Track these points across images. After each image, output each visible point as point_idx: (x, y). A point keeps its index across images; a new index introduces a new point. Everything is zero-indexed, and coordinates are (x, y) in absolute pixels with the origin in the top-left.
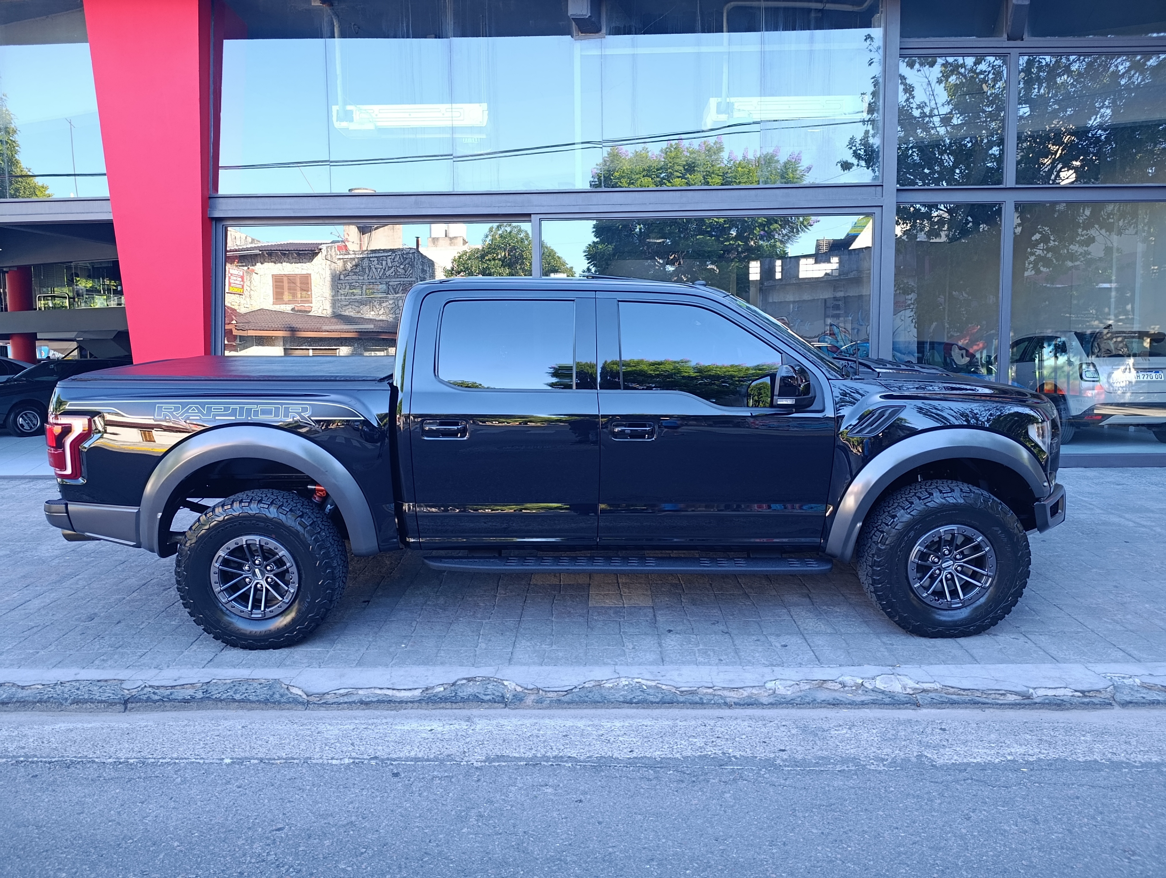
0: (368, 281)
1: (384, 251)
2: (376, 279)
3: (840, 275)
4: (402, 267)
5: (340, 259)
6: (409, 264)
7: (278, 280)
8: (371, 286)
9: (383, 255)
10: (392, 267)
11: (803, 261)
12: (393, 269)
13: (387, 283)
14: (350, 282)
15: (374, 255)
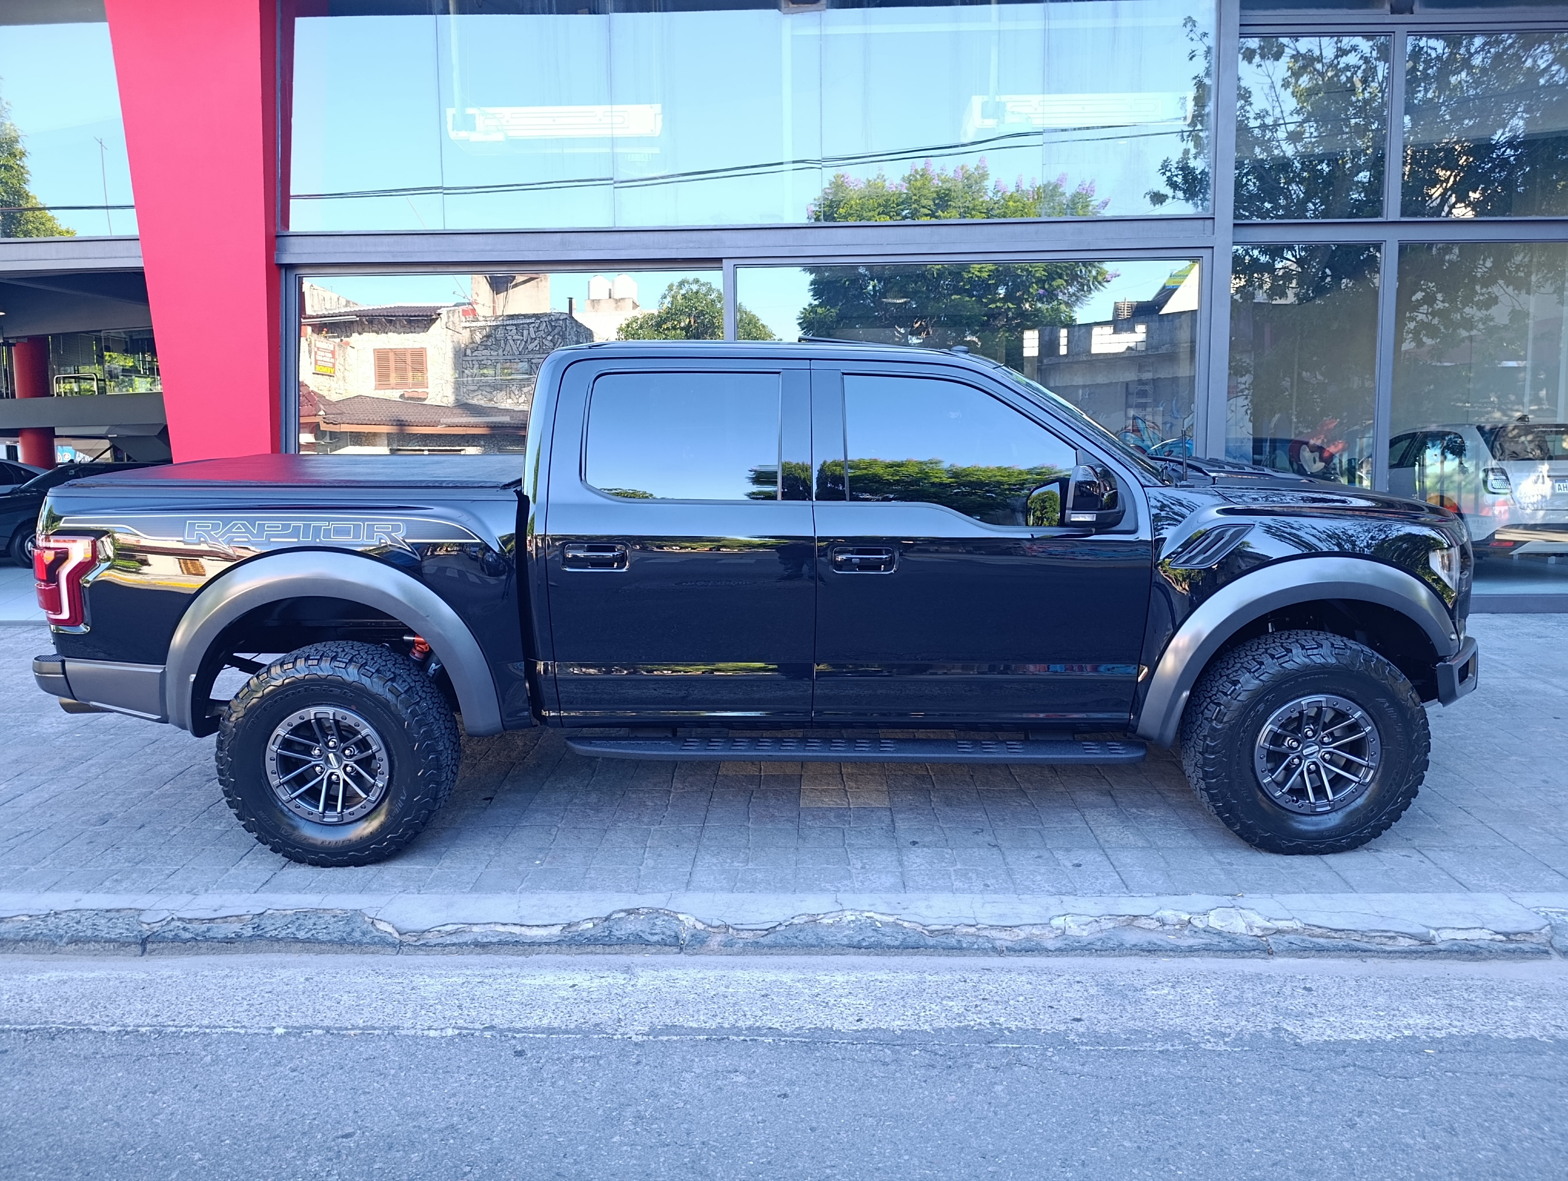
0: (505, 357)
1: (526, 316)
2: (514, 354)
3: (1147, 349)
4: (549, 338)
5: (466, 328)
6: (558, 334)
7: (382, 357)
8: (508, 364)
9: (524, 321)
10: (535, 339)
11: (1096, 331)
12: (537, 342)
13: (529, 361)
14: (480, 358)
15: (511, 322)
